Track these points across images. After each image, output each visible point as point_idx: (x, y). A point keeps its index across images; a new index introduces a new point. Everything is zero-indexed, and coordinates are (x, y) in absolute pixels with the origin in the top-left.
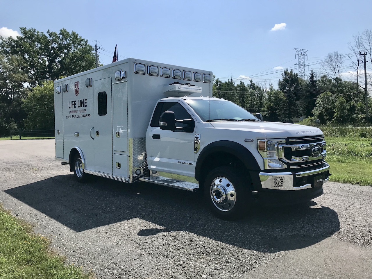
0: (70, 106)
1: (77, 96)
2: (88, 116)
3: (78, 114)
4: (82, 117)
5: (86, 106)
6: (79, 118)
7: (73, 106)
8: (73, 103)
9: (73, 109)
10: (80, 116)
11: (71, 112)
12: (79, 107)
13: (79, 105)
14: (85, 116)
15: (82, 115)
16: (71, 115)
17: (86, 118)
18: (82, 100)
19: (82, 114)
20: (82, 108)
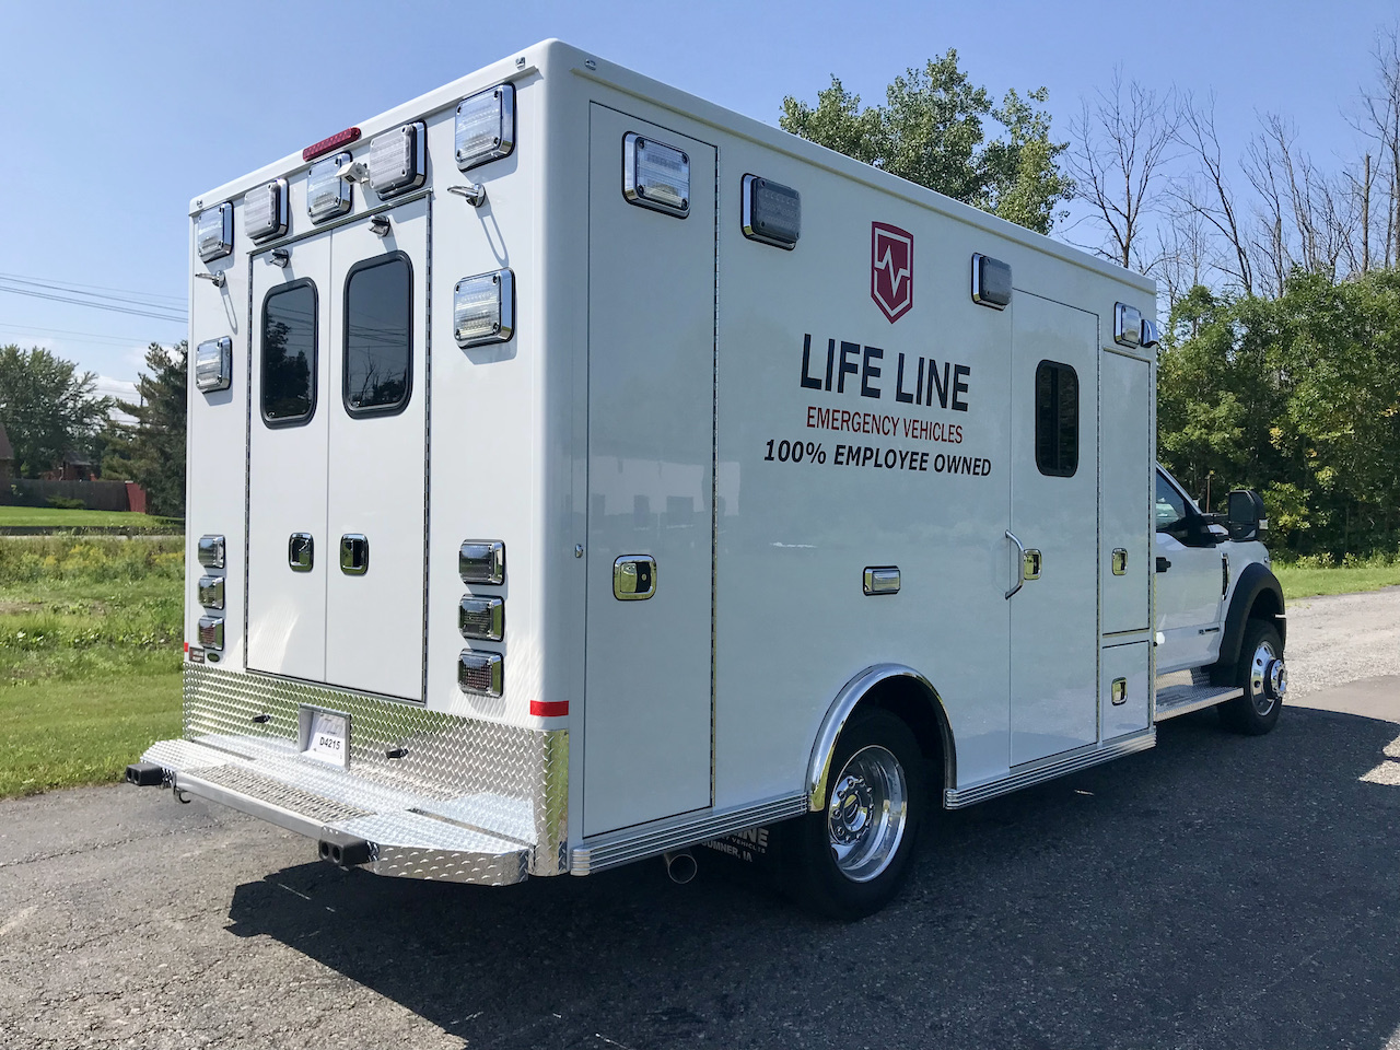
0: (817, 370)
1: (892, 320)
2: (977, 466)
3: (902, 443)
4: (929, 465)
5: (962, 407)
6: (900, 474)
7: (853, 381)
8: (851, 358)
9: (850, 398)
10: (916, 461)
11: (825, 418)
12: (903, 397)
13: (910, 387)
14: (953, 465)
15: (931, 459)
16: (827, 439)
17: (962, 478)
18: (932, 363)
19: (932, 448)
20: (934, 413)
